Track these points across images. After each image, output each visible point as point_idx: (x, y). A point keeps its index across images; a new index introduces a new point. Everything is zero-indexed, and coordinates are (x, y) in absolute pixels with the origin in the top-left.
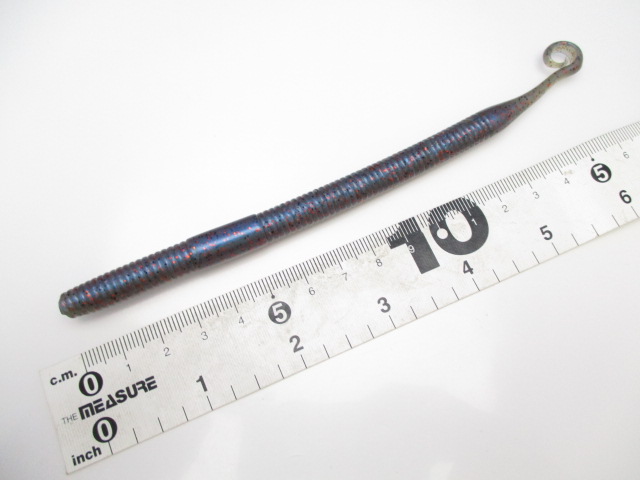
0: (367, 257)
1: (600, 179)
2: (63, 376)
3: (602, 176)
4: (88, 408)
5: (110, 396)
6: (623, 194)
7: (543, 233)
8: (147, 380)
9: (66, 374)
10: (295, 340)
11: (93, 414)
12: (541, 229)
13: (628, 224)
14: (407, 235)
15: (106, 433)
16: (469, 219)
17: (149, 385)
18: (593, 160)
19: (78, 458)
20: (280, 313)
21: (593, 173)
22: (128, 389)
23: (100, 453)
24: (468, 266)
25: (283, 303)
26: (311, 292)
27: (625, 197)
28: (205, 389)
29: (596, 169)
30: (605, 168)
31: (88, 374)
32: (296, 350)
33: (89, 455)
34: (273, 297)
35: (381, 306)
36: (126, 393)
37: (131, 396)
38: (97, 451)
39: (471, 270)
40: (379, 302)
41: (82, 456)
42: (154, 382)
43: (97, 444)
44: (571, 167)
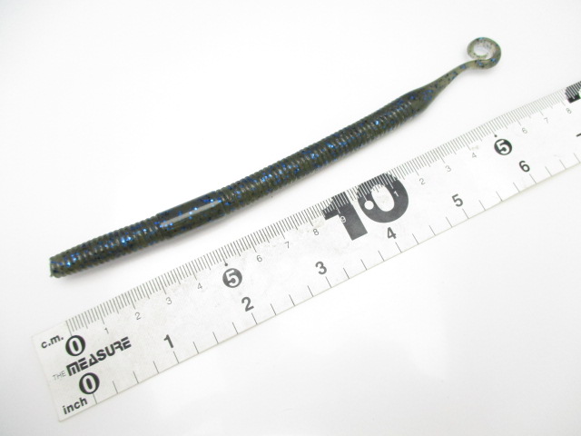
0: (306, 227)
1: (503, 152)
3: (504, 149)
5: (92, 355)
7: (455, 201)
8: (123, 340)
9: (54, 338)
10: (246, 301)
12: (453, 197)
13: (527, 189)
14: (340, 208)
17: (124, 344)
20: (233, 278)
21: (496, 147)
22: (107, 348)
25: (235, 270)
26: (259, 259)
27: (524, 166)
28: (172, 346)
29: (498, 144)
30: (506, 142)
32: (247, 309)
33: (77, 405)
34: (226, 265)
35: (319, 269)
36: (105, 352)
37: (110, 355)
38: (83, 401)
39: (394, 235)
40: (317, 266)
42: (128, 342)
43: (84, 396)
44: (478, 143)
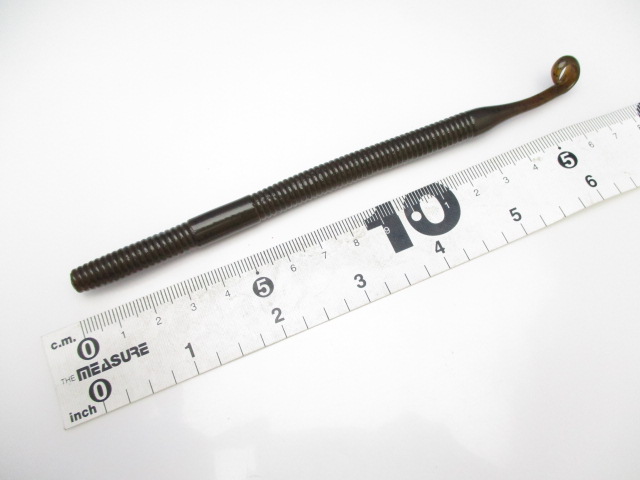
2: (63, 341)
4: (85, 371)
6: (589, 179)
11: (90, 376)
15: (101, 394)
16: (442, 203)
18: (560, 148)
19: (75, 415)
23: (95, 411)
24: (440, 246)
31: (86, 339)
41: (79, 414)
